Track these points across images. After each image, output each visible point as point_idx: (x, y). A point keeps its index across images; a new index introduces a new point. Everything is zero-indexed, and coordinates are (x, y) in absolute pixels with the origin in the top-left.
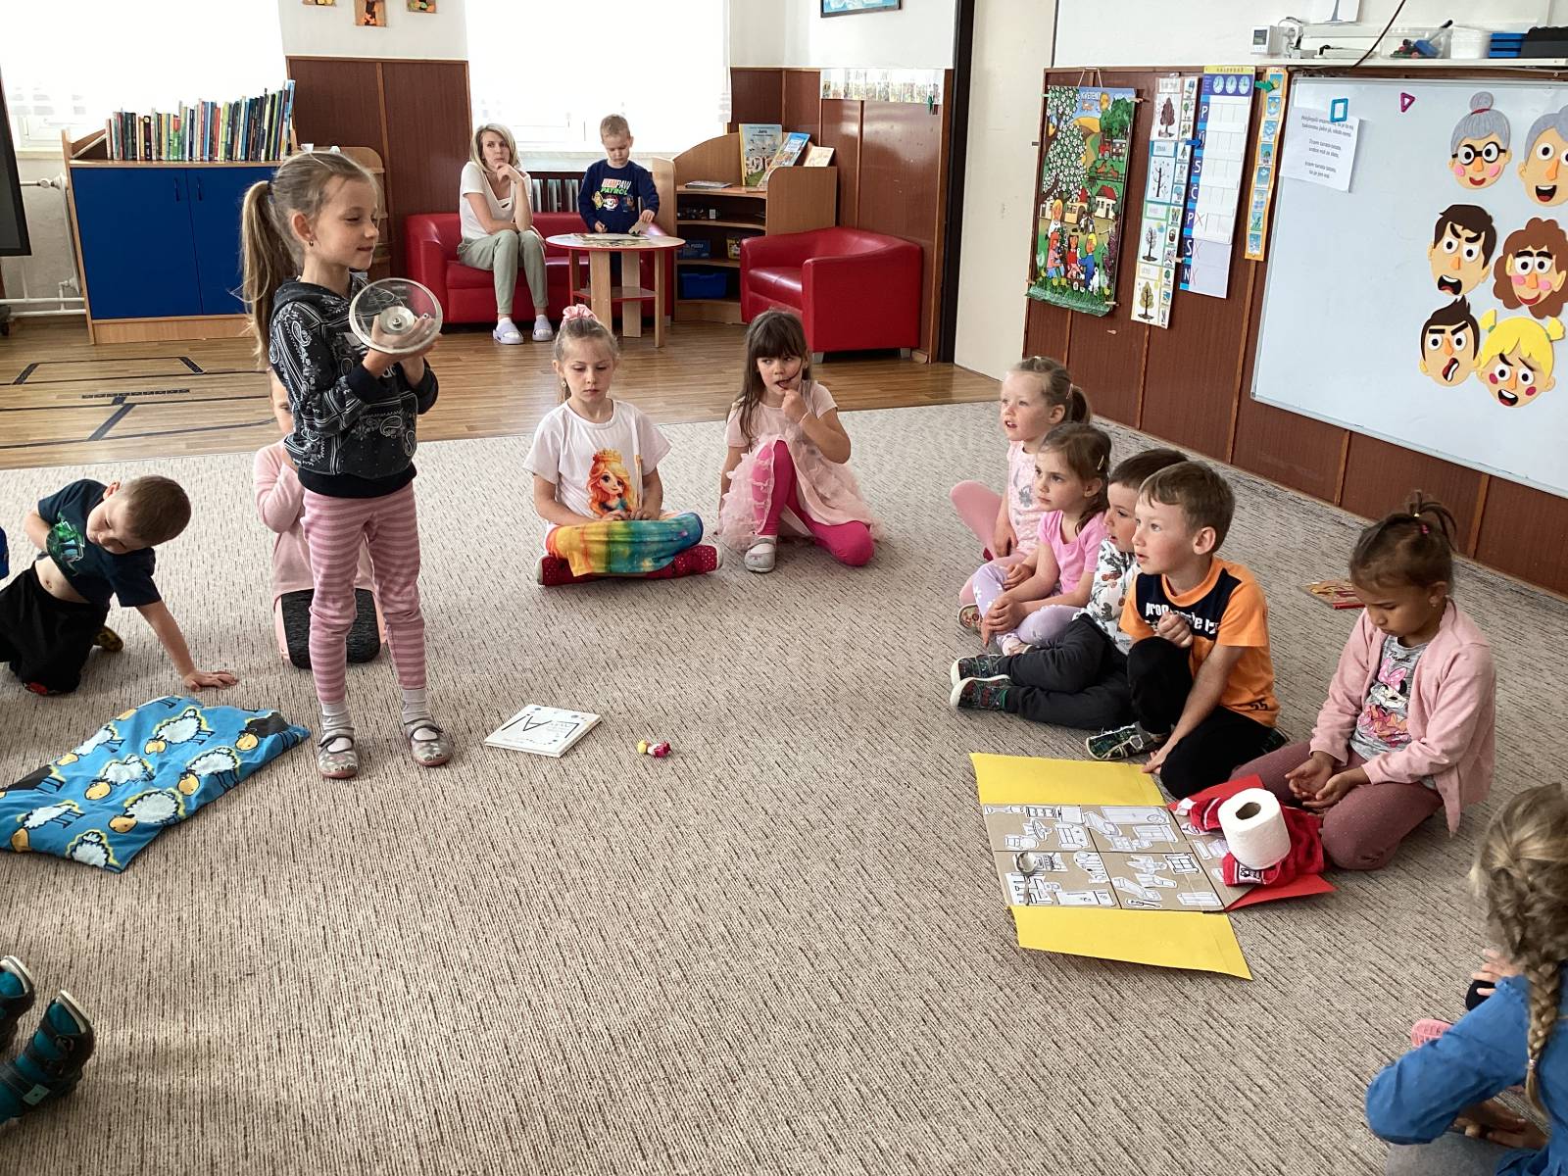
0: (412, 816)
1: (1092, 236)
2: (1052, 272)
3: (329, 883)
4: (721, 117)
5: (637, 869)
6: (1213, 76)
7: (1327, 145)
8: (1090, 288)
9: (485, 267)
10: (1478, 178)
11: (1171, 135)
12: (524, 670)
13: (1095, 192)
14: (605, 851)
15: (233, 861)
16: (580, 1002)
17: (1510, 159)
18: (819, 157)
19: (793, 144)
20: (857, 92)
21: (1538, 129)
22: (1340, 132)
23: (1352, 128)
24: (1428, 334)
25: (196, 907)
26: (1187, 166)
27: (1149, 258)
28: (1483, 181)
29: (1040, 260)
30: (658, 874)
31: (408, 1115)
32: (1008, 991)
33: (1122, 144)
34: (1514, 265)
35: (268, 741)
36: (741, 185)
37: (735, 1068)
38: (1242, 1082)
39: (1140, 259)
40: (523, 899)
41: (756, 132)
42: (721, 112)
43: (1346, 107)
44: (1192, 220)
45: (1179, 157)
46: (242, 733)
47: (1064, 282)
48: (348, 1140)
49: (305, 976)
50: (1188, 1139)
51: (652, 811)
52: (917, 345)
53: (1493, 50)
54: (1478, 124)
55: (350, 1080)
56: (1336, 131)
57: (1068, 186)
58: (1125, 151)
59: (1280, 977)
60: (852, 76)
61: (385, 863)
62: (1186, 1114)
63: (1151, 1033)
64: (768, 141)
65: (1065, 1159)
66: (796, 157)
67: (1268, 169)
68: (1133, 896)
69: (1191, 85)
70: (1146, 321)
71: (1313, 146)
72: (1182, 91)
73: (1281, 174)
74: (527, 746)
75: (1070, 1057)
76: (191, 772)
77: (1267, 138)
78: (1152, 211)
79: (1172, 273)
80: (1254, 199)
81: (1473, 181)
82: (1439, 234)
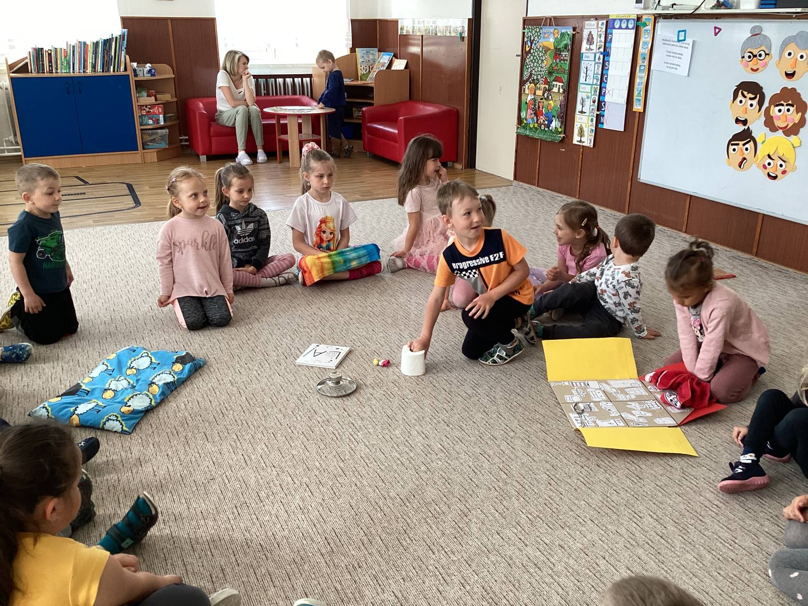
0: (270, 400)
1: (551, 102)
2: (530, 120)
3: (238, 434)
4: (347, 45)
5: (390, 420)
6: (614, 20)
7: (676, 53)
8: (551, 128)
9: (231, 125)
10: (755, 68)
11: (592, 50)
12: (304, 327)
13: (552, 80)
14: (371, 412)
15: (186, 425)
16: (381, 483)
17: (771, 58)
18: (399, 65)
19: (385, 58)
20: (419, 30)
21: (785, 44)
22: (682, 47)
23: (689, 44)
24: (730, 146)
25: (174, 448)
26: (601, 65)
27: (582, 112)
28: (758, 69)
29: (523, 115)
30: (401, 422)
31: (312, 540)
32: (586, 468)
33: (566, 54)
34: (774, 111)
35: (188, 366)
36: (358, 79)
37: (466, 511)
38: (707, 503)
39: (577, 112)
40: (338, 436)
41: (365, 52)
42: (346, 42)
43: (685, 34)
44: (605, 93)
45: (597, 61)
46: (173, 363)
47: (536, 125)
48: (286, 553)
49: (241, 479)
50: (689, 531)
51: (389, 393)
52: (456, 160)
53: (762, 4)
54: (754, 42)
55: (279, 526)
56: (680, 46)
57: (537, 77)
58: (568, 58)
59: (713, 455)
60: (416, 22)
61: (263, 422)
62: (685, 519)
63: (659, 484)
64: (371, 57)
65: (634, 543)
66: (387, 65)
67: (645, 66)
68: (633, 421)
69: (603, 24)
70: (581, 144)
71: (668, 54)
72: (597, 27)
73: (652, 68)
74: (317, 364)
75: (624, 497)
76: (154, 383)
77: (644, 50)
78: (583, 88)
79: (595, 119)
80: (637, 80)
81: (752, 69)
82: (735, 96)
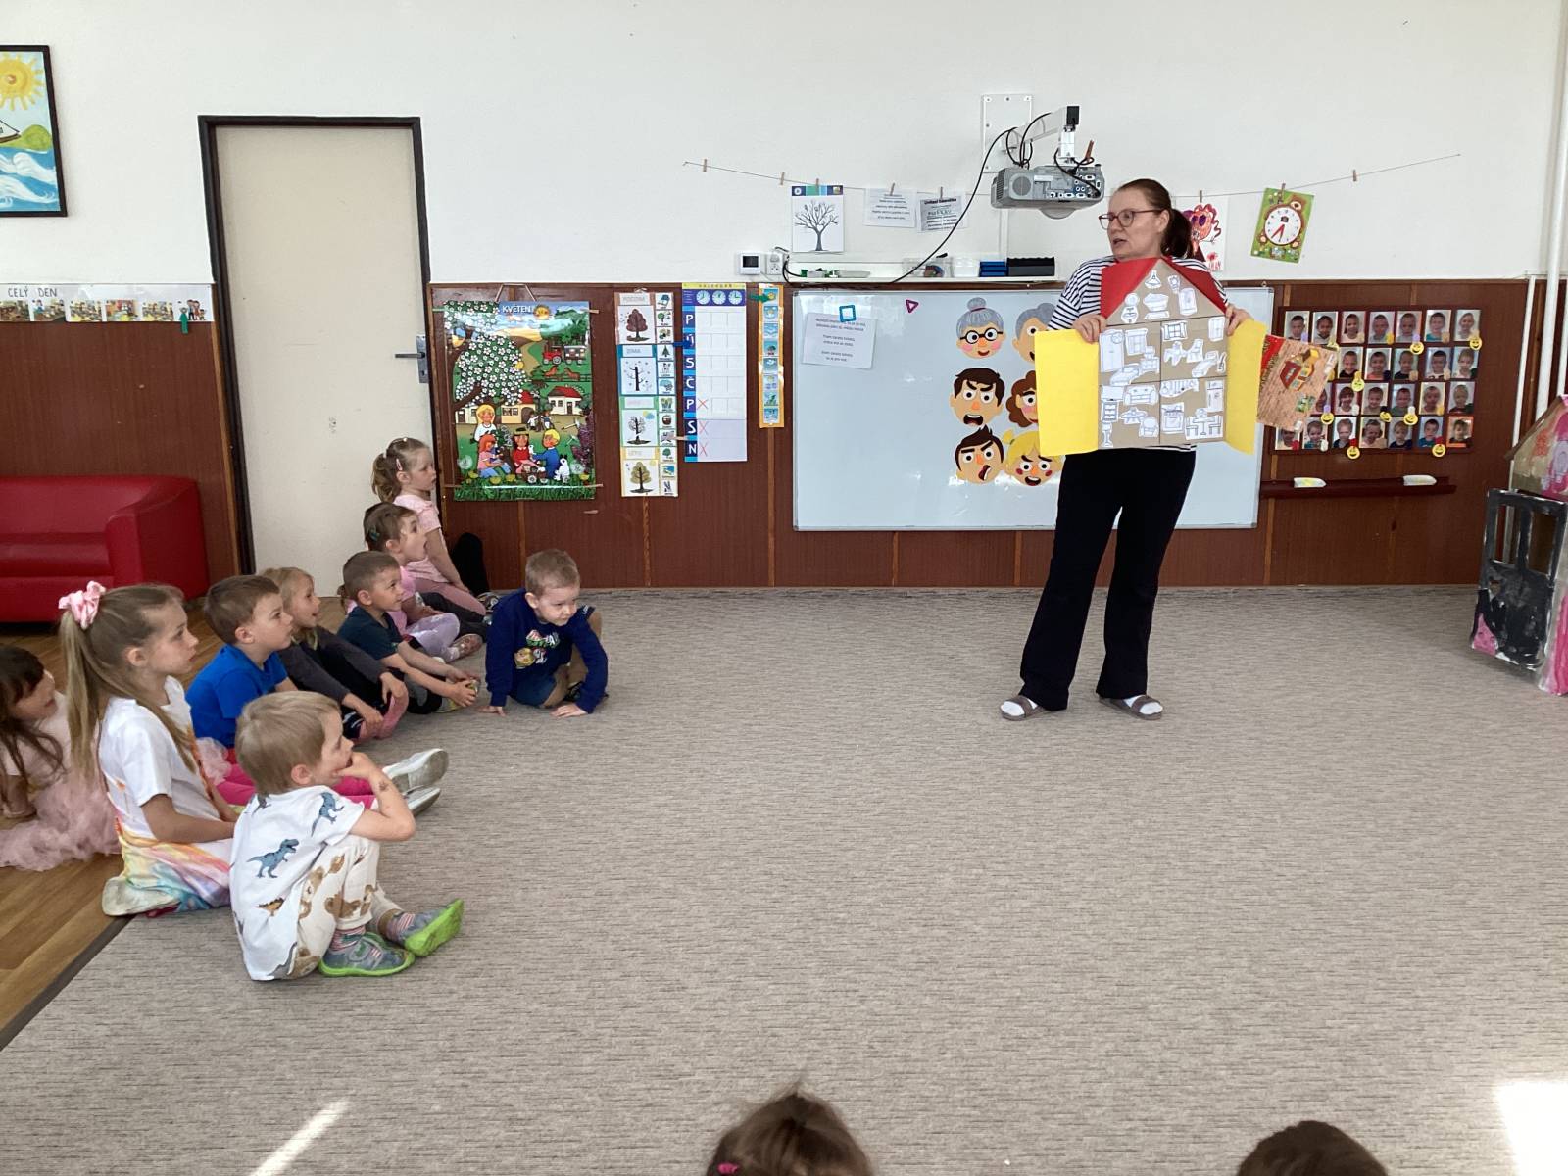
1: (547, 433)
2: (486, 473)
6: (695, 292)
7: (843, 337)
8: (557, 478)
10: (984, 351)
11: (644, 339)
13: (545, 394)
22: (851, 329)
24: (961, 454)
26: (673, 363)
28: (988, 352)
29: (465, 464)
33: (577, 349)
34: (1022, 402)
39: (624, 444)
43: (854, 311)
44: (693, 408)
45: (660, 355)
47: (513, 479)
53: (986, 272)
54: (976, 318)
56: (847, 328)
57: (499, 391)
58: (585, 355)
67: (776, 359)
69: (665, 298)
70: (644, 494)
71: (829, 339)
72: (653, 303)
77: (769, 337)
78: (630, 403)
79: (674, 451)
80: (764, 382)
81: (980, 353)
82: (958, 388)
